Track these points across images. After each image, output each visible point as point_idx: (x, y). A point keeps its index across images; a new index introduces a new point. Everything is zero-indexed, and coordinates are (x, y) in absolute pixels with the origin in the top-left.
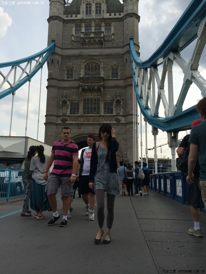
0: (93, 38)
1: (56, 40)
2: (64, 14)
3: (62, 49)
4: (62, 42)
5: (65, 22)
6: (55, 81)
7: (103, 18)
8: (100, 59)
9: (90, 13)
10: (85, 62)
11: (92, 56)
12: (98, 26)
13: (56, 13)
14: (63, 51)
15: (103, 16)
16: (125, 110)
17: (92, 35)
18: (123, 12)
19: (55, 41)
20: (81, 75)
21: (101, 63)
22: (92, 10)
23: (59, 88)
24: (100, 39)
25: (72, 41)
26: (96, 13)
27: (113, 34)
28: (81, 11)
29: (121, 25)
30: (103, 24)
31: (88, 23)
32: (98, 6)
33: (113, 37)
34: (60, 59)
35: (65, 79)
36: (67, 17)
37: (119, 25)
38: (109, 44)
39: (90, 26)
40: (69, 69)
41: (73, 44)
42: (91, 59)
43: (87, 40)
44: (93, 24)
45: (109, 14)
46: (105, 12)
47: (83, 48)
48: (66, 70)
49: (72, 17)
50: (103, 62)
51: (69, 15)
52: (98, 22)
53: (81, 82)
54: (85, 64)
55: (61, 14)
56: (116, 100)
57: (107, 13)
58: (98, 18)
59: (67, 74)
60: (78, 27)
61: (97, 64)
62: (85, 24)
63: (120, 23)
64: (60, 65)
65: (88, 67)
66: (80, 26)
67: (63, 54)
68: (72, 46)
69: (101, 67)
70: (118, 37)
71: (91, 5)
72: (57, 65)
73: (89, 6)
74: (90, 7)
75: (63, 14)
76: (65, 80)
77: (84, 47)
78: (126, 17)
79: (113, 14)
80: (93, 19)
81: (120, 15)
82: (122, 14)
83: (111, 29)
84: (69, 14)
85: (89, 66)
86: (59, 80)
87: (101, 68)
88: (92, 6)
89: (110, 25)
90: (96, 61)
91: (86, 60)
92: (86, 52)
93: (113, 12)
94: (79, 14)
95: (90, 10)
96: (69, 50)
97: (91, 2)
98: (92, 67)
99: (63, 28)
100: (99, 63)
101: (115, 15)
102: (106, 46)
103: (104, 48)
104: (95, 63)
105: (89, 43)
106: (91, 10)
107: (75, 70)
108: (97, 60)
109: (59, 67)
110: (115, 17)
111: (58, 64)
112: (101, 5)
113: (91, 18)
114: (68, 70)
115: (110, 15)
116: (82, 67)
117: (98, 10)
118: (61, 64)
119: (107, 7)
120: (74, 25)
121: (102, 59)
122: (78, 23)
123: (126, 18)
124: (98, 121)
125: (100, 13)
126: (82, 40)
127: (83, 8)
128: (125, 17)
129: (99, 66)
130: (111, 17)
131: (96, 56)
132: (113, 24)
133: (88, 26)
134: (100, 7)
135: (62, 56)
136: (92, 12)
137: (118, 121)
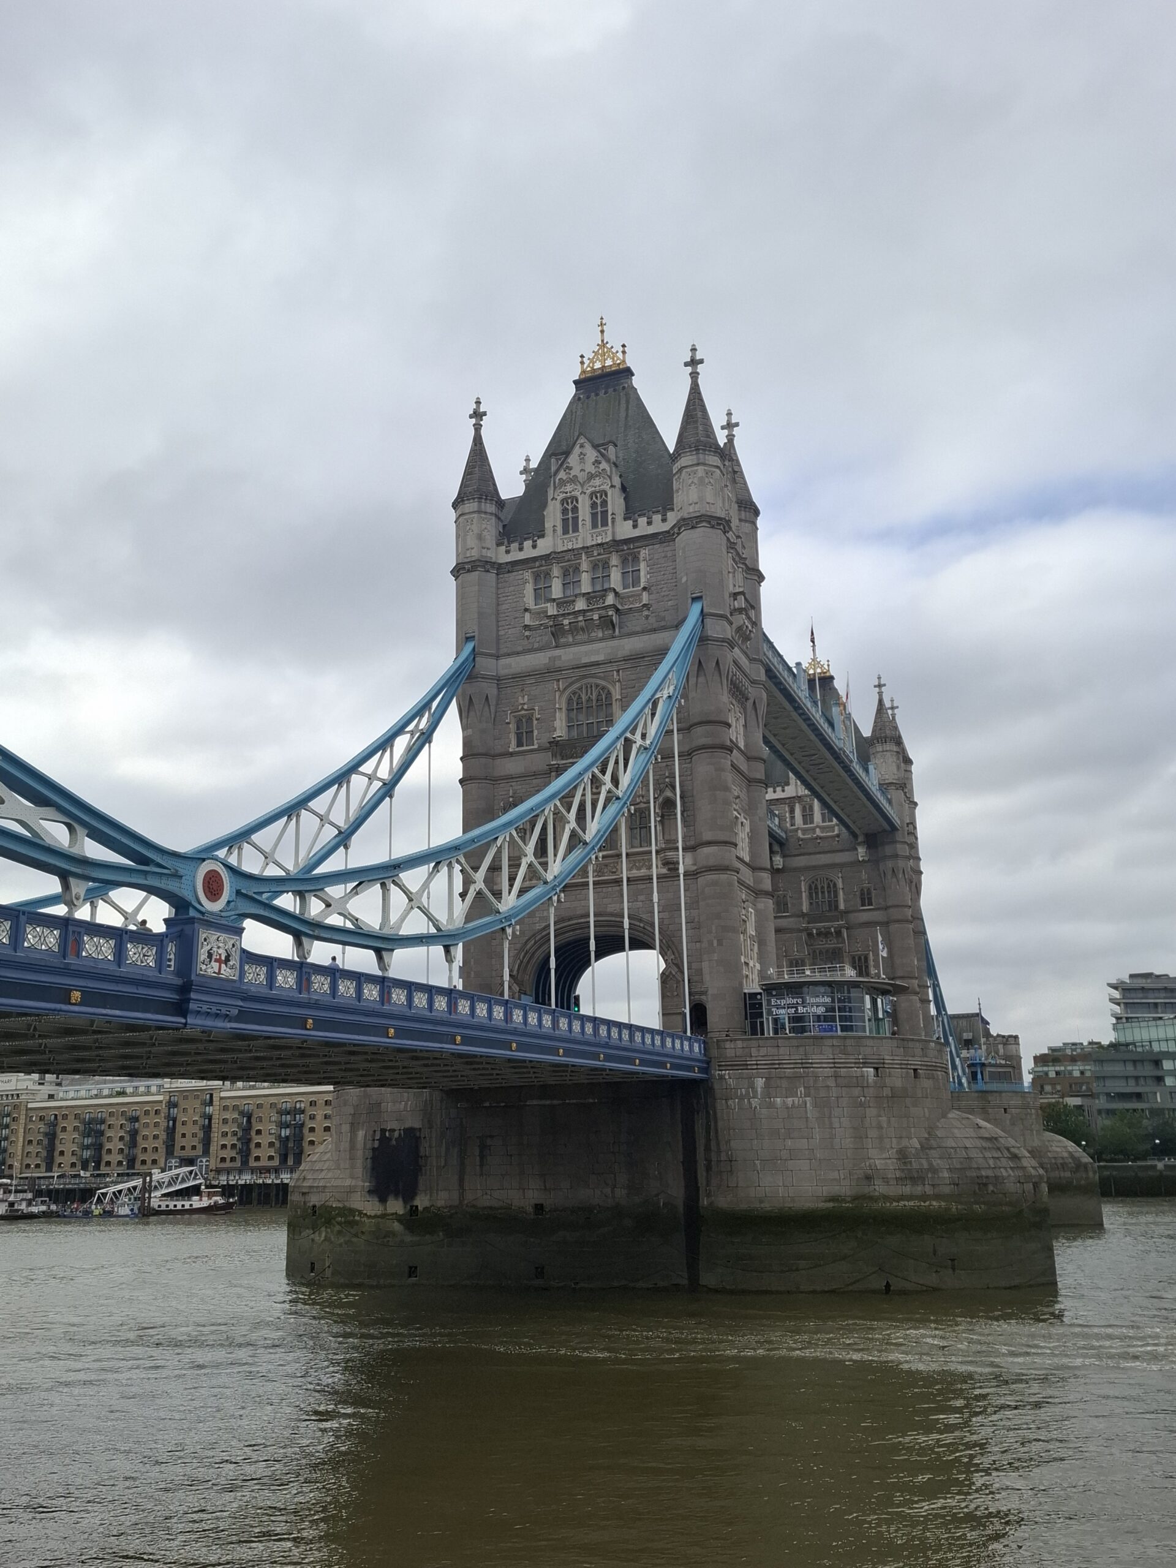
0: (584, 612)
1: (476, 634)
2: (499, 544)
3: (497, 657)
4: (498, 636)
5: (501, 569)
6: (483, 760)
7: (614, 541)
8: (611, 673)
9: (576, 529)
10: (565, 689)
11: (586, 666)
12: (601, 567)
13: (472, 549)
14: (503, 661)
15: (614, 533)
16: (692, 828)
17: (581, 605)
18: (673, 510)
19: (474, 637)
20: (555, 730)
21: (614, 683)
22: (580, 519)
23: (495, 780)
24: (603, 612)
25: (526, 627)
26: (594, 525)
27: (644, 589)
28: (548, 525)
29: (669, 554)
30: (614, 560)
31: (568, 562)
32: (599, 502)
33: (645, 596)
34: (492, 691)
35: (513, 747)
36: (508, 552)
37: (663, 555)
38: (635, 623)
39: (577, 569)
40: (523, 716)
41: (528, 637)
42: (584, 677)
43: (566, 622)
44: (585, 565)
45: (630, 522)
46: (619, 518)
47: (556, 647)
48: (513, 720)
49: (521, 549)
50: (619, 681)
51: (515, 546)
52: (599, 554)
53: (554, 756)
54: (567, 693)
55: (488, 549)
56: (661, 799)
57: (625, 519)
58: (599, 542)
59: (517, 734)
60: (542, 577)
61: (603, 688)
62: (562, 567)
63: (665, 549)
64: (493, 708)
65: (577, 704)
66: (548, 575)
67: (503, 672)
68: (526, 642)
69: (614, 699)
70: (662, 594)
71: (577, 502)
72: (486, 708)
73: (570, 507)
74: (575, 509)
75: (495, 546)
76: (512, 754)
77: (562, 640)
78: (679, 529)
79: (642, 521)
80: (583, 548)
81: (664, 520)
82: (672, 518)
83: (639, 570)
84: (513, 542)
85: (580, 697)
86: (494, 756)
87: (614, 703)
88: (580, 506)
89: (636, 559)
90: (599, 681)
91: (570, 680)
92: (568, 655)
93: (644, 515)
94: (543, 536)
96: (518, 659)
97: (577, 493)
98: (589, 700)
99: (498, 589)
100: (610, 687)
101: (649, 523)
102: (625, 630)
103: (621, 637)
104: (597, 686)
105: (574, 629)
106: (577, 517)
107: (537, 719)
108: (600, 678)
109: (493, 716)
110: (651, 530)
111: (489, 706)
112: (606, 496)
113: (580, 545)
114: (519, 722)
115: (635, 526)
116: (557, 706)
117: (600, 517)
118: (497, 704)
119: (625, 499)
120: (528, 575)
121: (618, 671)
122: (541, 566)
123: (679, 534)
124: (613, 872)
125: (605, 523)
126: (551, 623)
127: (553, 515)
128: (676, 530)
129: (609, 693)
130: (637, 533)
131: (596, 664)
132: (644, 553)
133: (570, 574)
134: (604, 503)
135: (498, 679)
136: (580, 523)
137: (671, 866)
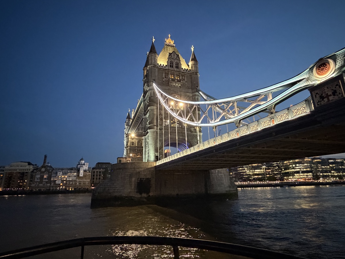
1: (155, 79)
9: (172, 67)
11: (175, 92)
13: (154, 63)
17: (176, 81)
26: (176, 68)
38: (184, 87)
47: (170, 87)
68: (163, 84)
74: (172, 64)
94: (167, 66)
95: (172, 66)
110: (186, 72)
125: (178, 68)
131: (178, 92)
132: (186, 76)
